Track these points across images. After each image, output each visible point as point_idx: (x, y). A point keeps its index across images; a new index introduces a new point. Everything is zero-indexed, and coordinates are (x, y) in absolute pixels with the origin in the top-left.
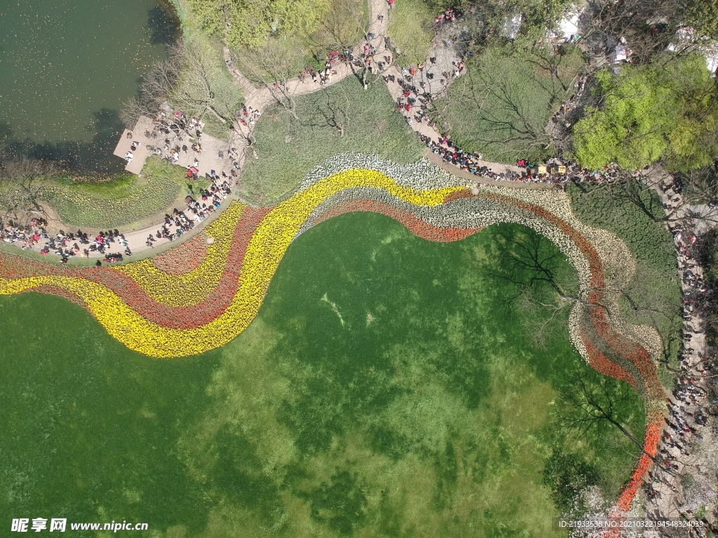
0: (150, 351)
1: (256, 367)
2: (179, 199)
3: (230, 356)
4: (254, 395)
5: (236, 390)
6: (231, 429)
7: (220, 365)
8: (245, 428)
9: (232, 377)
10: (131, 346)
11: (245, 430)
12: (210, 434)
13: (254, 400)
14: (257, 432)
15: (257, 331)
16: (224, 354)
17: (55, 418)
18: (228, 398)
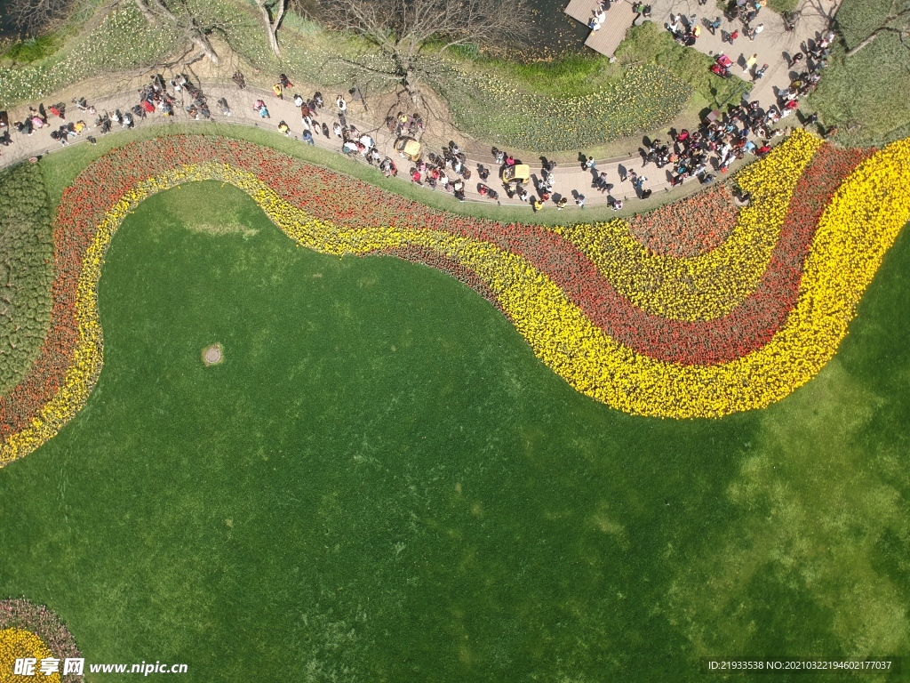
0: (617, 400)
1: (829, 456)
3: (776, 429)
4: (826, 512)
5: (788, 498)
6: (780, 576)
7: (756, 447)
8: (809, 576)
9: (779, 472)
11: (809, 580)
12: (736, 581)
13: (827, 522)
14: (834, 585)
15: (831, 385)
16: (764, 423)
18: (773, 512)
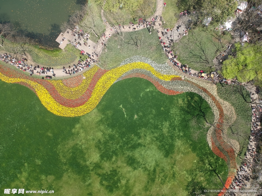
0: (55, 113)
1: (91, 126)
2: (76, 61)
3: (83, 120)
4: (89, 135)
5: (83, 132)
6: (78, 146)
7: (79, 122)
8: (83, 146)
9: (82, 128)
10: (49, 109)
11: (83, 147)
12: (70, 146)
13: (89, 137)
14: (87, 149)
15: (94, 113)
16: (81, 119)
17: (17, 129)
18: (79, 135)
